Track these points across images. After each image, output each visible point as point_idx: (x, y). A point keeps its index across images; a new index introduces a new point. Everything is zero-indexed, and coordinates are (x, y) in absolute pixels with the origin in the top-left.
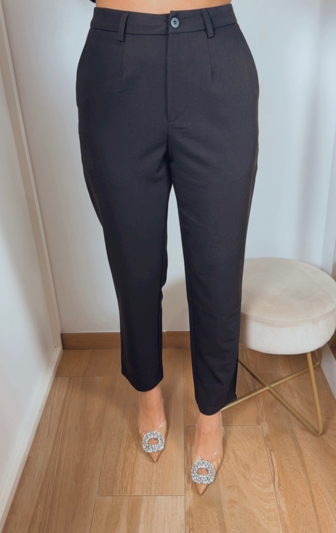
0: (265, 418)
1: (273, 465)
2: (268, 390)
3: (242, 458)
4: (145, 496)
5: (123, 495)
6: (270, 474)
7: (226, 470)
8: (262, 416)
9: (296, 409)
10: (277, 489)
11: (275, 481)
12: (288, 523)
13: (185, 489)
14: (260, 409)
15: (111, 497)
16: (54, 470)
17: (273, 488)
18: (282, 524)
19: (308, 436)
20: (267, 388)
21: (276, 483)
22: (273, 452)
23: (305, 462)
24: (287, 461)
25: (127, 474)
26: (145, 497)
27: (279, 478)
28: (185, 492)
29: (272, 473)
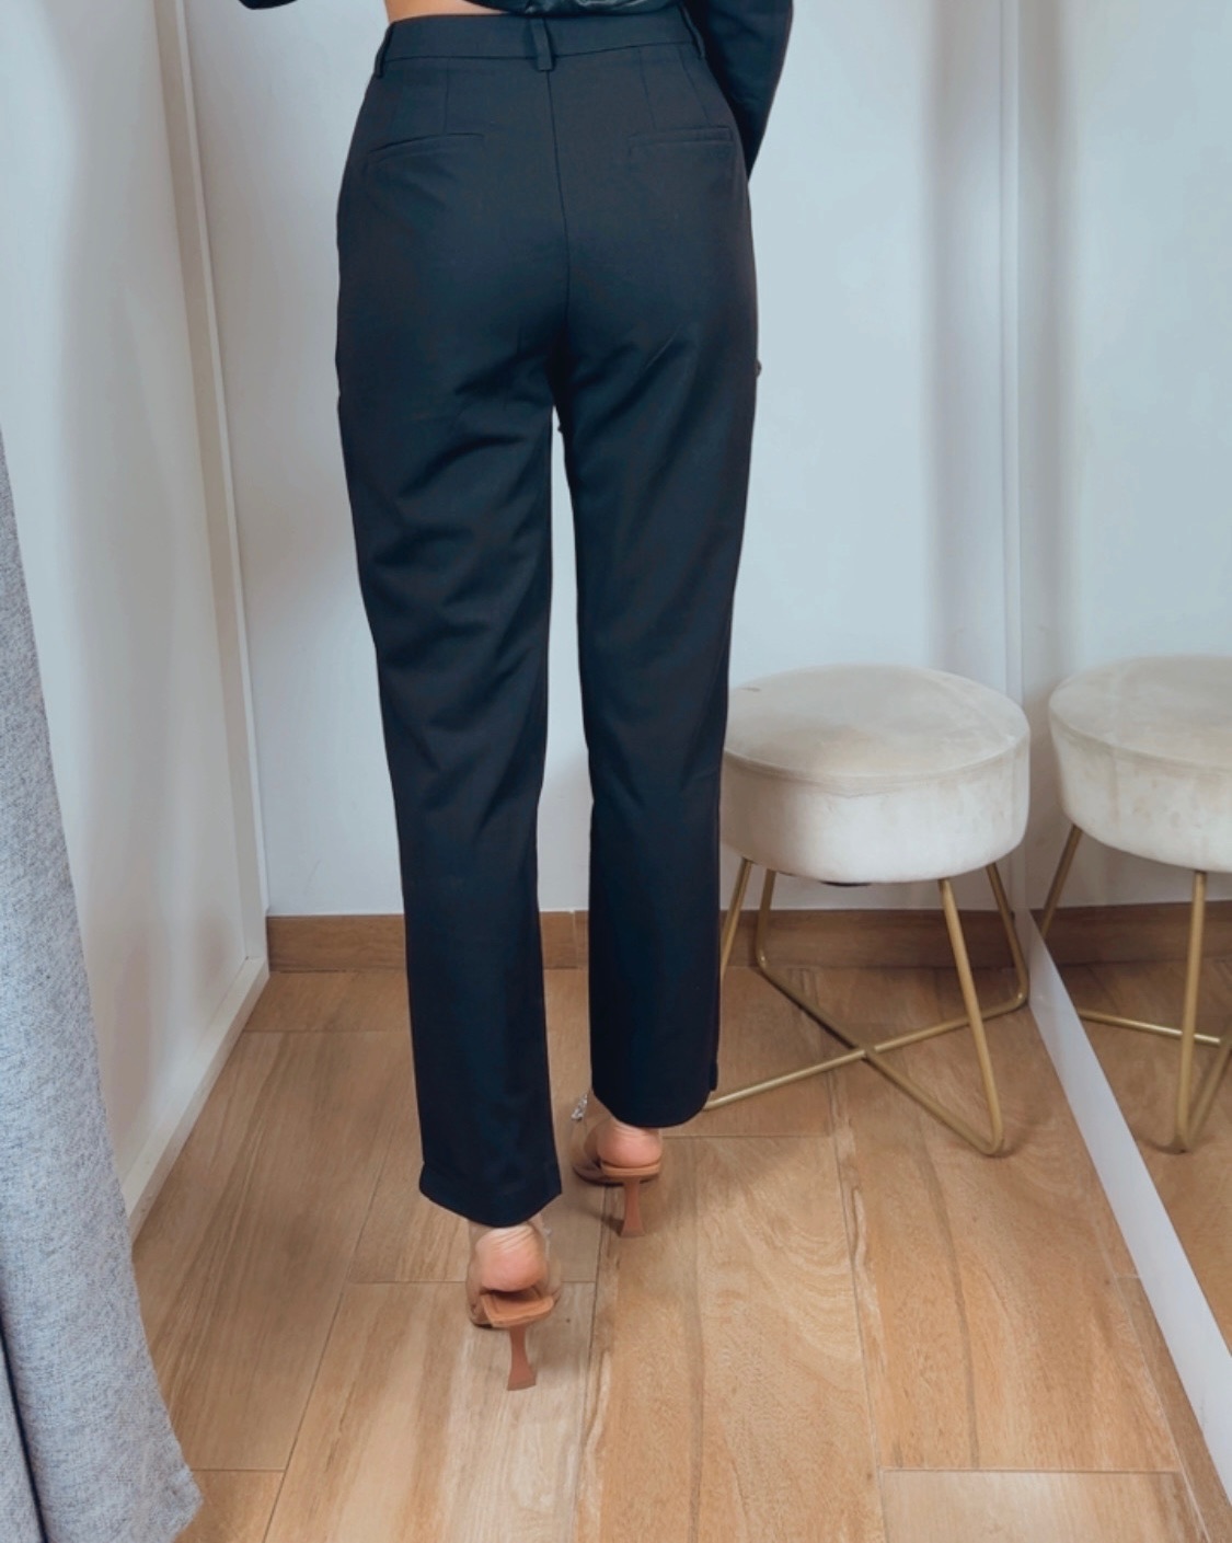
0: (848, 1120)
1: (855, 1218)
3: (769, 1204)
6: (844, 1237)
7: (720, 1228)
8: (840, 1115)
9: (941, 1100)
10: (859, 1268)
11: (858, 1253)
12: (880, 1336)
13: (598, 1269)
14: (835, 1100)
15: (389, 1285)
17: (850, 1267)
18: (861, 1339)
19: (966, 1158)
21: (858, 1257)
22: (861, 1192)
23: (950, 1214)
24: (898, 1210)
25: (438, 1238)
27: (868, 1246)
28: (597, 1275)
29: (852, 1238)
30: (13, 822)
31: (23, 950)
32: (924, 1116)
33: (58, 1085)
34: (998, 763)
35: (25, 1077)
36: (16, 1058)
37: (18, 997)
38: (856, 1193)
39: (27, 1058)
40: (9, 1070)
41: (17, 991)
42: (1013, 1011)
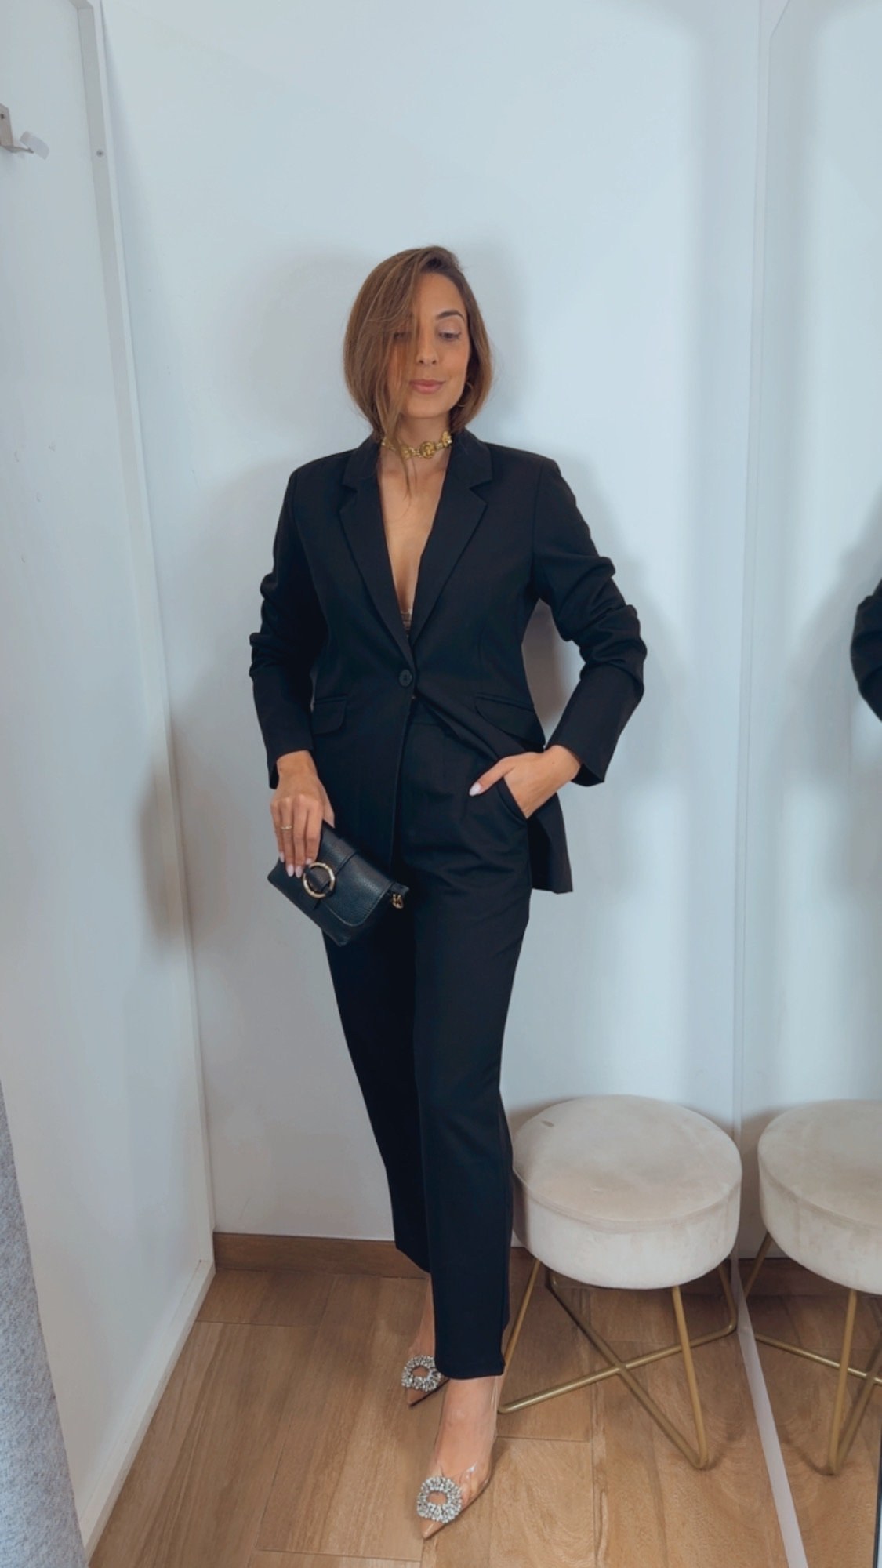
0: (602, 1428)
1: (601, 1518)
2: (617, 1374)
3: (543, 1501)
4: (345, 1556)
5: (304, 1551)
6: (592, 1534)
7: (508, 1520)
8: (597, 1423)
9: (668, 1415)
11: (600, 1549)
13: (423, 1550)
14: (595, 1411)
15: (282, 1553)
16: (179, 1496)
17: (594, 1560)
19: (682, 1469)
20: (616, 1370)
21: (600, 1552)
22: (607, 1494)
23: (666, 1518)
24: (631, 1512)
25: (317, 1515)
26: (344, 1558)
27: (608, 1543)
28: (422, 1555)
29: (597, 1534)
30: (15, 1384)
31: (24, 1466)
32: (655, 1427)
33: (49, 1544)
34: (716, 1208)
35: (27, 1547)
36: (20, 1537)
37: (21, 1498)
38: (604, 1494)
39: (28, 1534)
40: (17, 1544)
41: (20, 1494)
42: (726, 1336)
